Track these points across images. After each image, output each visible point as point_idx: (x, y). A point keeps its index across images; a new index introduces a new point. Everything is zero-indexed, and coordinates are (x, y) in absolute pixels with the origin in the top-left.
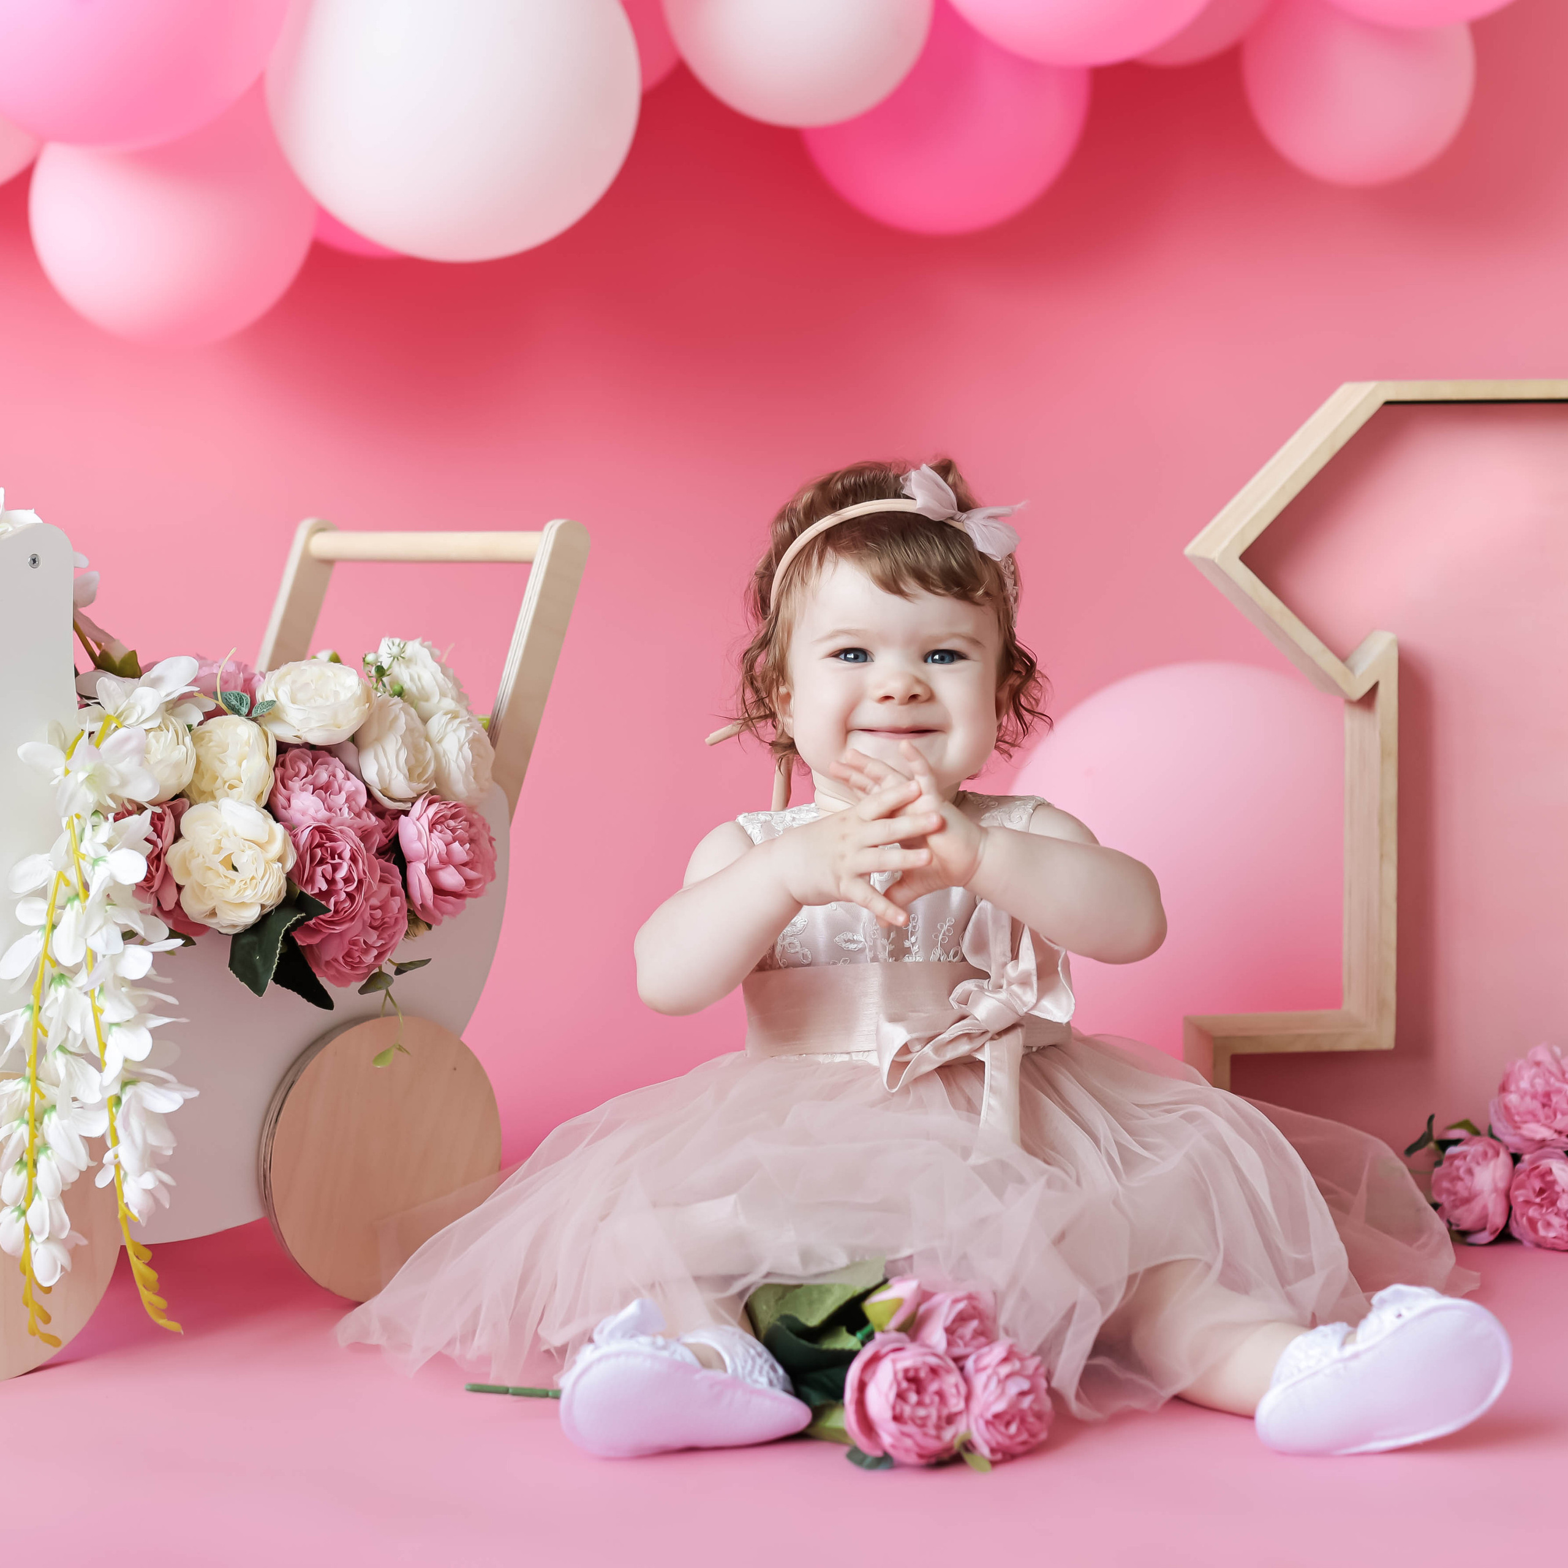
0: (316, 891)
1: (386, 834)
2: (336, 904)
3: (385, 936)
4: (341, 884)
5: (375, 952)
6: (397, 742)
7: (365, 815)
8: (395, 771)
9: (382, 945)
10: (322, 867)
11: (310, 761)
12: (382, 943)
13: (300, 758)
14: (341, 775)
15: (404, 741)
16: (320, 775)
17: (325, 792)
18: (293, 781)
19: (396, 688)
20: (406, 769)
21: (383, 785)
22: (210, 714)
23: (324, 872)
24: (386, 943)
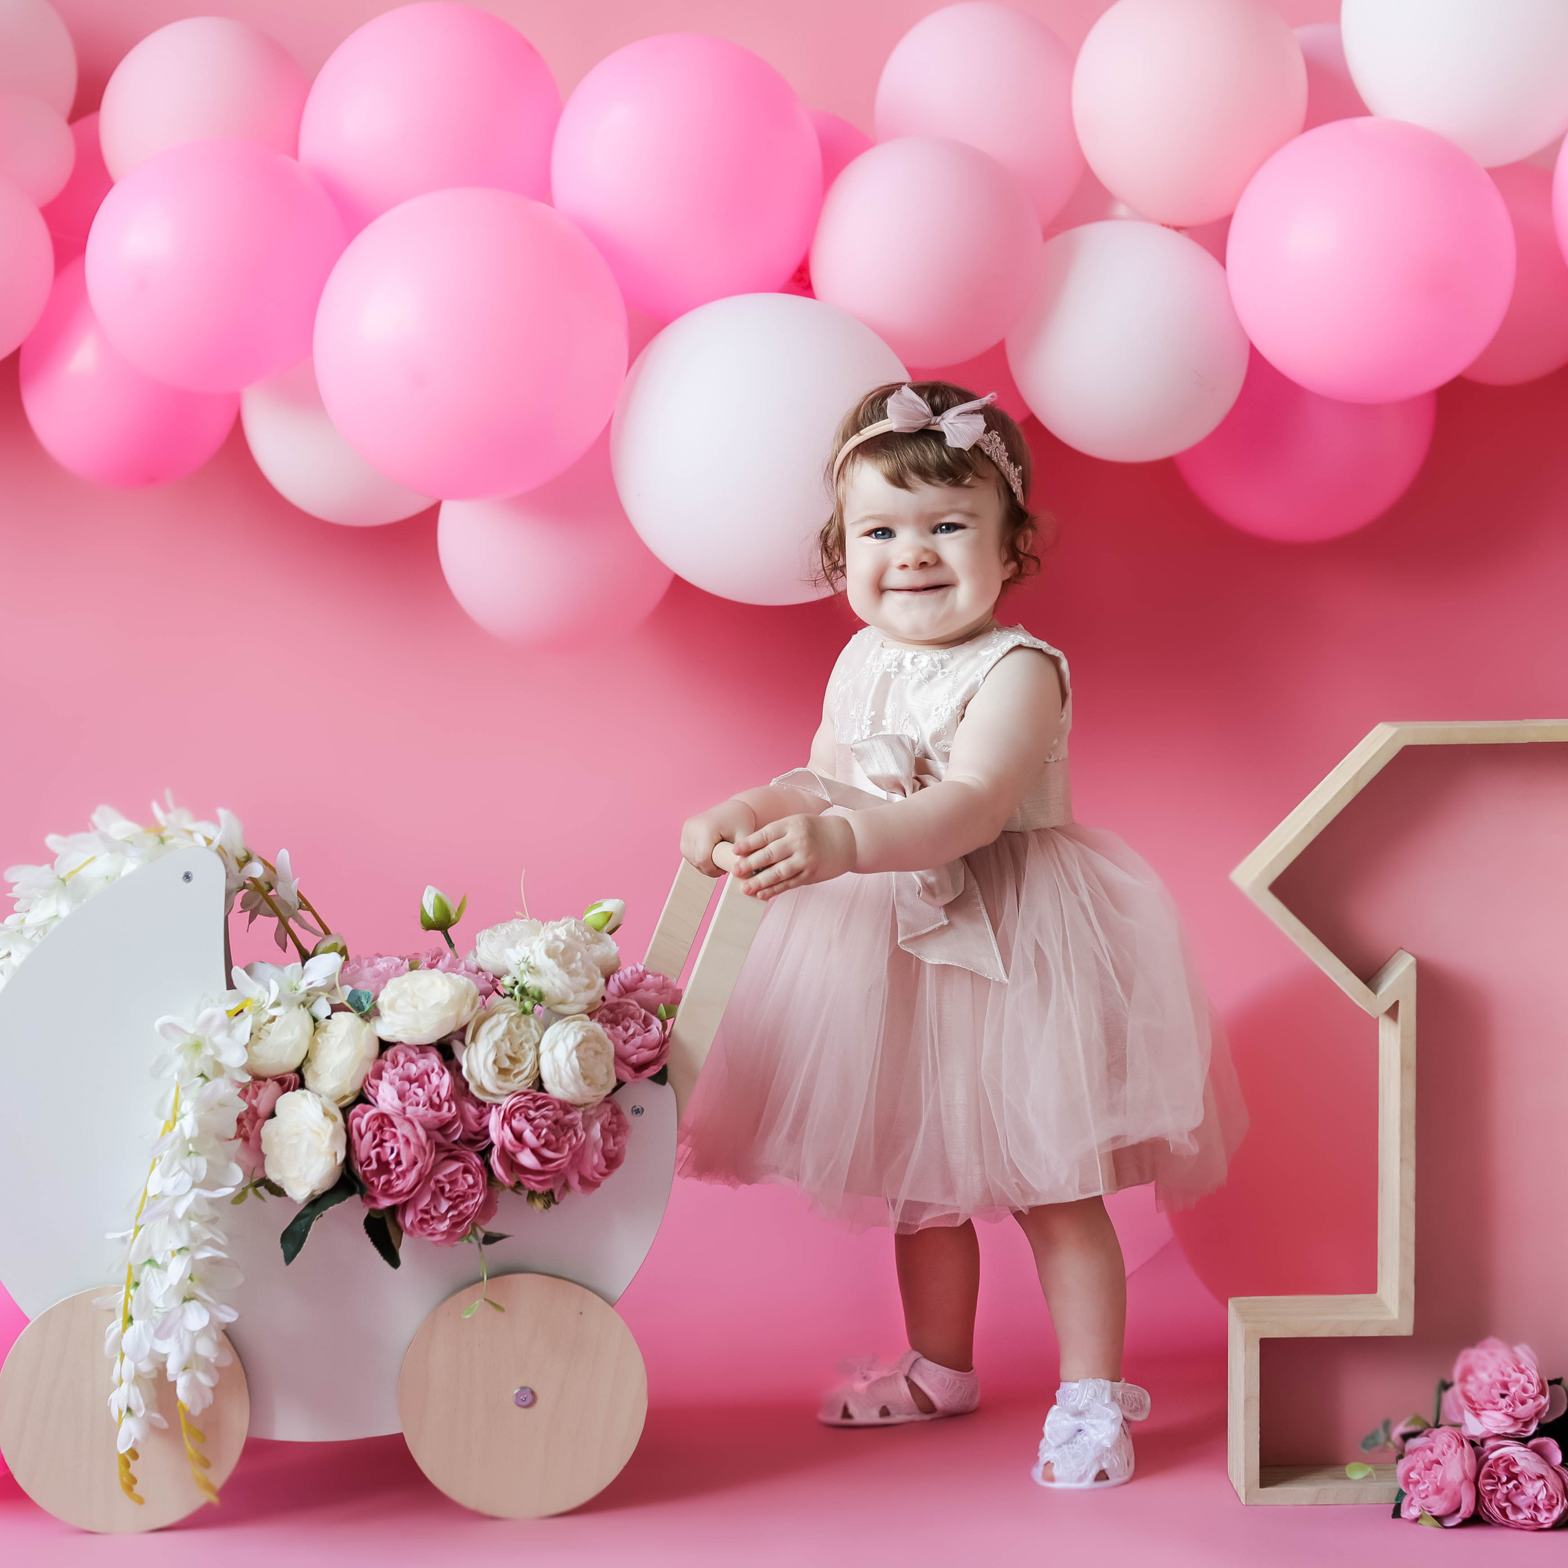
0: (370, 1168)
1: (479, 1121)
2: (389, 1182)
3: (462, 1207)
4: (393, 1167)
5: (447, 1222)
6: (488, 1046)
7: (446, 1105)
8: (483, 1072)
9: (453, 1216)
10: (378, 1149)
11: (413, 1055)
12: (455, 1213)
13: (403, 1052)
14: (437, 1069)
15: (497, 1046)
16: (409, 1069)
17: (411, 1084)
18: (386, 1072)
19: (536, 994)
20: (494, 1070)
21: (476, 1082)
22: (335, 1008)
23: (378, 1154)
24: (460, 1213)
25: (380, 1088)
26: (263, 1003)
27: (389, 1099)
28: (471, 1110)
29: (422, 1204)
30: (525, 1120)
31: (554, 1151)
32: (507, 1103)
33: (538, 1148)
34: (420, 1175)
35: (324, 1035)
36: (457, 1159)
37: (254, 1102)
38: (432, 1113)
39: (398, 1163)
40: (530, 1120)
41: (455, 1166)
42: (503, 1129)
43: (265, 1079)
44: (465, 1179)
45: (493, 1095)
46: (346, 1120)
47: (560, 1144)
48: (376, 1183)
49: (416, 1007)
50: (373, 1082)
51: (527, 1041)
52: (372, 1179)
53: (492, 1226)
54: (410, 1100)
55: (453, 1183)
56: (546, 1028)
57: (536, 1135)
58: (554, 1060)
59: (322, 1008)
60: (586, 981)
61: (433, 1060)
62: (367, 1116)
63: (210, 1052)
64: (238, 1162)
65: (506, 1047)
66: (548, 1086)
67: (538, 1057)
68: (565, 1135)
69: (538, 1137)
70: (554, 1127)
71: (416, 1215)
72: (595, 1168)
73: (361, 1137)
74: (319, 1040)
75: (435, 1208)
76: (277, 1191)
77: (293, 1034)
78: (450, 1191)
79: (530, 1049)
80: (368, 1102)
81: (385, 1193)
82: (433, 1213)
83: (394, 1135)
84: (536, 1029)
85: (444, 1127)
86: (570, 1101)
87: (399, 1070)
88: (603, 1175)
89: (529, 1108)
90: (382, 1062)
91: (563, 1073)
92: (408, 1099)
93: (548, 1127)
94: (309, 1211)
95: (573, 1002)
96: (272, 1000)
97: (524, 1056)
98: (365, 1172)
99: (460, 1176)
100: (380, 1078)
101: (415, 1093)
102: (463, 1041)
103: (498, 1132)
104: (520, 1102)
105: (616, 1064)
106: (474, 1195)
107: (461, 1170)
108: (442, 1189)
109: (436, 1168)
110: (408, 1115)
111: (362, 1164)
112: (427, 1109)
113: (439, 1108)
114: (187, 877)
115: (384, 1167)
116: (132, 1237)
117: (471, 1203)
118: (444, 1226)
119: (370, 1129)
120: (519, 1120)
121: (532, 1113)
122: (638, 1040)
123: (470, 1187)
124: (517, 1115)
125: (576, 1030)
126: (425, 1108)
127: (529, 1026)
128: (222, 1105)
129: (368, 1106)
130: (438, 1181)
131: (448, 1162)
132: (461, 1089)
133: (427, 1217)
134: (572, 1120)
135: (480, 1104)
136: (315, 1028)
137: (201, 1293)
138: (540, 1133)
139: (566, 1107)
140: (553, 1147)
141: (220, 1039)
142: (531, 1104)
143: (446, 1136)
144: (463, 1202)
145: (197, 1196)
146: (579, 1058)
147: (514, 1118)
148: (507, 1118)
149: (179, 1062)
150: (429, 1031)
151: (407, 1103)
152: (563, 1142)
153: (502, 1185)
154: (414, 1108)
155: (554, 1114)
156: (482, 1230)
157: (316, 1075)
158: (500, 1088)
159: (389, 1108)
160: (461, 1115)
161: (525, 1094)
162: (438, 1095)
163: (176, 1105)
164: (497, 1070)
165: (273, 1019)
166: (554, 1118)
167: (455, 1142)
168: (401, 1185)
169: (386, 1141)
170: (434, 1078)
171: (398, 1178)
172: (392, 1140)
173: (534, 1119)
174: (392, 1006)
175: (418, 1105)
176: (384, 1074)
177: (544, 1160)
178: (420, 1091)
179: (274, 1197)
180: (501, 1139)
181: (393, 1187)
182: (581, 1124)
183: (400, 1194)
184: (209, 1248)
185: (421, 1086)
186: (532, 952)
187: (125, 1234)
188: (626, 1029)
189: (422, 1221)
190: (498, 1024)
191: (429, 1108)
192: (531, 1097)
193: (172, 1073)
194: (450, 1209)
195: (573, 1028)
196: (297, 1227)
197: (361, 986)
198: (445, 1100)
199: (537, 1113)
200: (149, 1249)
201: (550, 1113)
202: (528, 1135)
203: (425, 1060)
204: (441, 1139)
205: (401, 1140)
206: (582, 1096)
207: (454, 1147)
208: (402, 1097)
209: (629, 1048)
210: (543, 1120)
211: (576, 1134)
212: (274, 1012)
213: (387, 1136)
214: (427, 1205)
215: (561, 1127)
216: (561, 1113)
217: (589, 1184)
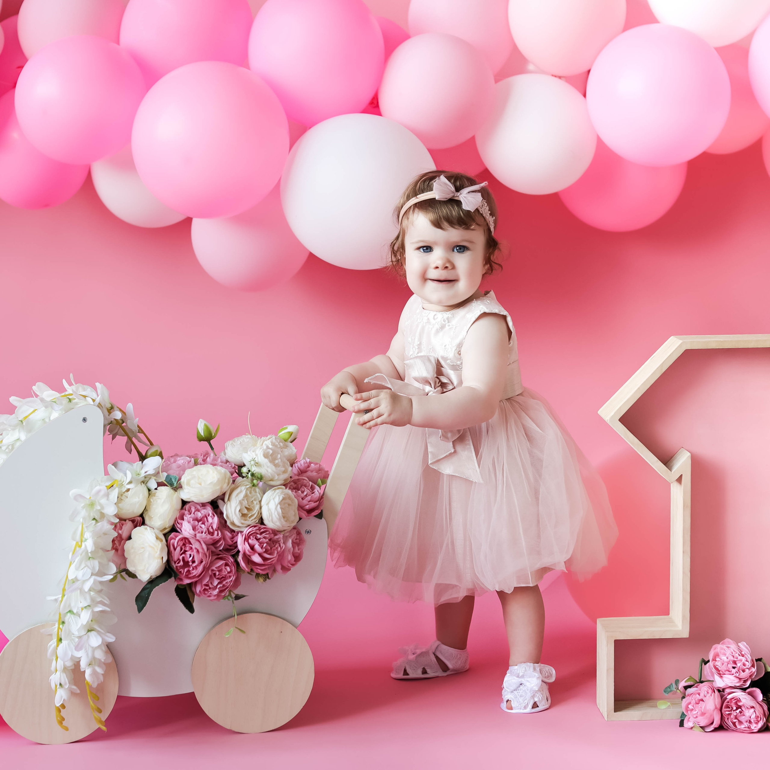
0: (179, 565)
1: (232, 540)
2: (189, 571)
3: (224, 583)
4: (191, 564)
5: (217, 590)
6: (236, 502)
7: (216, 533)
8: (234, 516)
9: (220, 587)
10: (183, 555)
11: (199, 507)
12: (221, 585)
13: (194, 506)
14: (211, 515)
15: (241, 503)
16: (197, 514)
17: (198, 522)
18: (186, 516)
19: (259, 476)
20: (240, 515)
21: (230, 521)
22: (160, 484)
23: (183, 558)
24: (224, 586)
25: (183, 525)
26: (123, 482)
27: (188, 530)
28: (228, 534)
29: (205, 582)
30: (255, 540)
31: (269, 554)
32: (246, 531)
33: (261, 553)
34: (204, 568)
35: (154, 498)
36: (221, 559)
37: (120, 532)
38: (209, 537)
39: (193, 562)
40: (258, 540)
41: (221, 562)
42: (244, 544)
43: (125, 520)
44: (226, 569)
45: (239, 527)
46: (167, 541)
47: (273, 550)
48: (182, 572)
49: (200, 484)
50: (180, 521)
51: (255, 500)
52: (181, 570)
53: (238, 591)
54: (198, 531)
55: (220, 571)
56: (264, 494)
57: (261, 547)
58: (269, 510)
59: (153, 484)
60: (283, 469)
61: (209, 510)
62: (177, 539)
63: (99, 508)
64: (113, 562)
65: (245, 503)
66: (266, 522)
67: (261, 508)
68: (275, 546)
69: (262, 548)
70: (269, 542)
71: (202, 587)
72: (289, 562)
73: (175, 549)
74: (152, 500)
75: (211, 583)
76: (132, 575)
77: (139, 498)
78: (219, 575)
79: (257, 504)
80: (177, 532)
81: (187, 577)
82: (210, 586)
83: (191, 548)
84: (259, 494)
85: (215, 543)
86: (277, 530)
87: (192, 515)
88: (293, 565)
89: (257, 534)
90: (183, 511)
91: (274, 516)
92: (198, 530)
93: (267, 543)
94: (149, 586)
95: (278, 480)
96: (128, 480)
97: (254, 507)
98: (177, 567)
99: (223, 567)
100: (183, 519)
101: (201, 527)
102: (223, 500)
103: (242, 546)
104: (253, 531)
105: (298, 510)
106: (230, 577)
107: (224, 564)
108: (215, 574)
109: (212, 563)
110: (197, 538)
111: (175, 563)
112: (206, 535)
113: (212, 534)
114: (85, 420)
115: (186, 564)
116: (60, 599)
117: (229, 580)
118: (216, 592)
119: (179, 545)
120: (252, 540)
121: (259, 536)
122: (309, 498)
123: (229, 573)
124: (251, 537)
125: (279, 494)
126: (206, 534)
127: (256, 492)
128: (105, 534)
129: (178, 533)
130: (213, 570)
131: (218, 560)
132: (223, 524)
133: (207, 588)
134: (278, 539)
135: (232, 531)
136: (149, 494)
137: (96, 627)
138: (263, 546)
139: (275, 532)
140: (269, 552)
141: (103, 501)
142: (258, 532)
143: (216, 548)
144: (224, 580)
145: (95, 580)
146: (281, 508)
147: (250, 539)
148: (246, 539)
149: (83, 513)
150: (207, 496)
151: (197, 532)
152: (274, 550)
153: (244, 571)
154: (200, 534)
155: (269, 536)
156: (234, 594)
157: (151, 518)
158: (242, 524)
159: (188, 534)
160: (224, 538)
161: (255, 526)
162: (212, 528)
163: (82, 534)
164: (241, 515)
165: (128, 490)
166: (269, 538)
167: (220, 551)
168: (195, 573)
169: (187, 551)
170: (210, 519)
171: (193, 569)
172: (190, 551)
173: (260, 539)
174: (188, 484)
175: (202, 533)
176: (185, 518)
177: (265, 559)
178: (203, 526)
179: (131, 579)
180: (244, 549)
181: (191, 574)
182: (282, 541)
183: (194, 577)
184: (100, 605)
185: (203, 523)
186: (256, 455)
187: (56, 597)
188: (303, 492)
189: (205, 590)
190: (241, 492)
191: (208, 534)
192: (258, 528)
193: (80, 519)
194: (219, 583)
195: (278, 493)
196: (143, 594)
197: (171, 472)
198: (215, 530)
199: (261, 536)
200: (70, 605)
201: (267, 536)
202: (257, 547)
203: (204, 510)
204: (214, 549)
205: (195, 551)
206: (283, 527)
207: (220, 553)
208: (194, 529)
209: (305, 502)
210: (264, 539)
211: (280, 546)
212: (129, 486)
213: (187, 549)
214: (207, 582)
215: (273, 542)
216: (272, 535)
217: (285, 569)
